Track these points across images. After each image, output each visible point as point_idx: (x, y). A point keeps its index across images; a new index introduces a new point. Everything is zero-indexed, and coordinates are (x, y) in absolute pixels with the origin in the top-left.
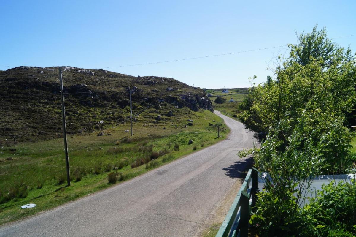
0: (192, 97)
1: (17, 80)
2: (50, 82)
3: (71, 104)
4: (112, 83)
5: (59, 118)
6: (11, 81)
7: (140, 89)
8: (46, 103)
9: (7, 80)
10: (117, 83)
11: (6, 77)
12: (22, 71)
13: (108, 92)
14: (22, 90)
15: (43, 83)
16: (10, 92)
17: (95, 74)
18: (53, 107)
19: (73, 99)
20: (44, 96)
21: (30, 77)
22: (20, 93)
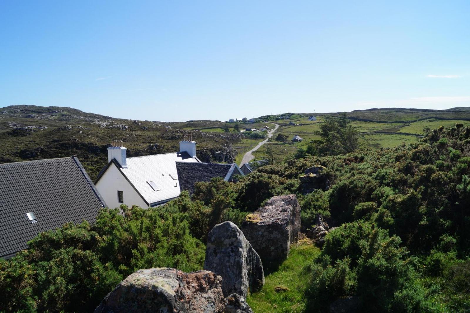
0: (207, 152)
1: (61, 141)
2: (86, 143)
3: (102, 161)
4: (140, 138)
5: (92, 174)
6: (57, 142)
7: (162, 146)
8: (83, 161)
9: (54, 141)
10: (145, 138)
11: (53, 138)
12: (65, 131)
13: (133, 150)
14: (65, 150)
15: (81, 143)
16: (56, 153)
17: (128, 128)
18: (88, 164)
19: (103, 157)
20: (81, 155)
21: (71, 138)
22: (64, 153)
